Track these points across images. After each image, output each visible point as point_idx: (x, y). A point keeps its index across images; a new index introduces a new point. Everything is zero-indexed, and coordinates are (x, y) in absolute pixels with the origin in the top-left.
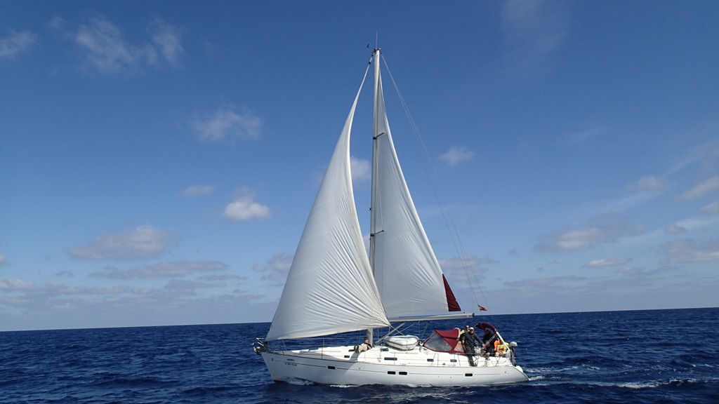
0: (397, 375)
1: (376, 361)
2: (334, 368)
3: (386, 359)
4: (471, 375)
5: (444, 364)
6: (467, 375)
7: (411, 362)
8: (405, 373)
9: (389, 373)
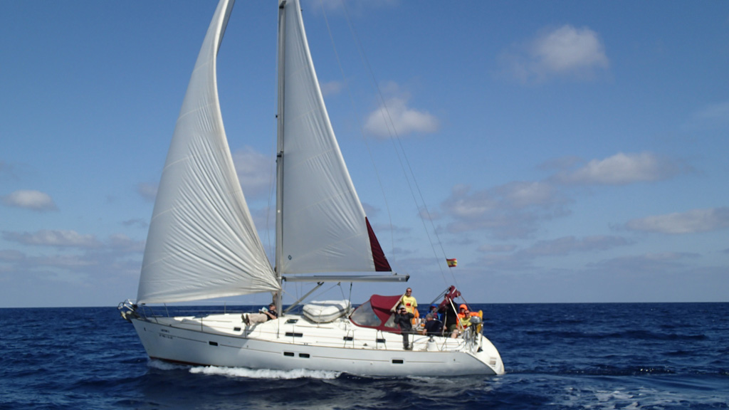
0: (296, 358)
1: (273, 338)
2: (216, 344)
3: (288, 334)
4: (401, 362)
5: (366, 345)
6: (394, 361)
7: (320, 340)
8: (307, 356)
9: (286, 354)
